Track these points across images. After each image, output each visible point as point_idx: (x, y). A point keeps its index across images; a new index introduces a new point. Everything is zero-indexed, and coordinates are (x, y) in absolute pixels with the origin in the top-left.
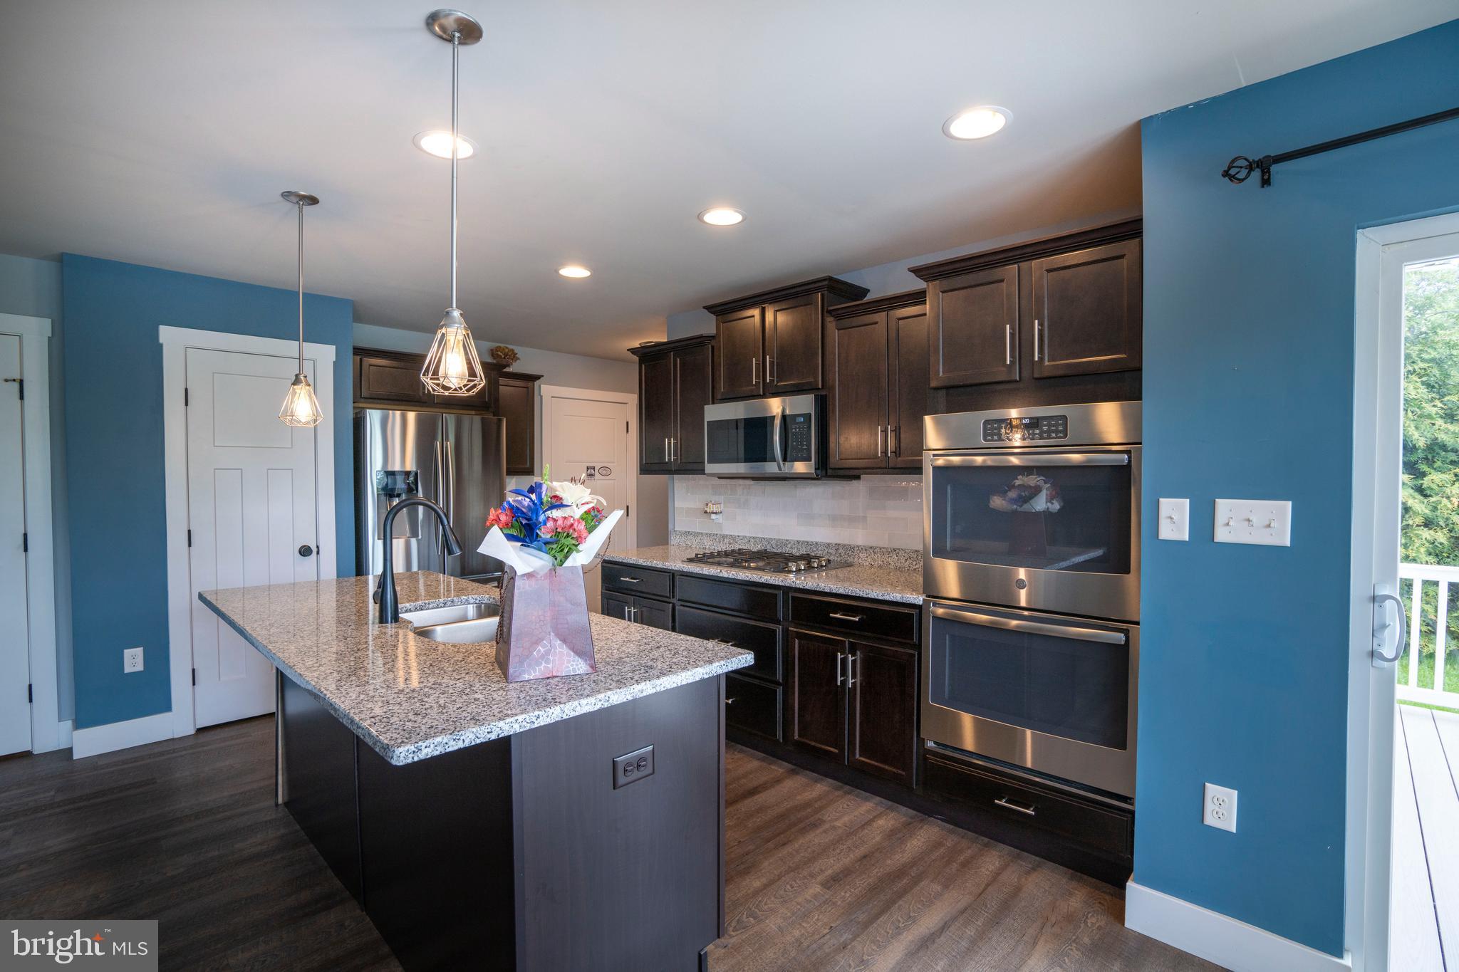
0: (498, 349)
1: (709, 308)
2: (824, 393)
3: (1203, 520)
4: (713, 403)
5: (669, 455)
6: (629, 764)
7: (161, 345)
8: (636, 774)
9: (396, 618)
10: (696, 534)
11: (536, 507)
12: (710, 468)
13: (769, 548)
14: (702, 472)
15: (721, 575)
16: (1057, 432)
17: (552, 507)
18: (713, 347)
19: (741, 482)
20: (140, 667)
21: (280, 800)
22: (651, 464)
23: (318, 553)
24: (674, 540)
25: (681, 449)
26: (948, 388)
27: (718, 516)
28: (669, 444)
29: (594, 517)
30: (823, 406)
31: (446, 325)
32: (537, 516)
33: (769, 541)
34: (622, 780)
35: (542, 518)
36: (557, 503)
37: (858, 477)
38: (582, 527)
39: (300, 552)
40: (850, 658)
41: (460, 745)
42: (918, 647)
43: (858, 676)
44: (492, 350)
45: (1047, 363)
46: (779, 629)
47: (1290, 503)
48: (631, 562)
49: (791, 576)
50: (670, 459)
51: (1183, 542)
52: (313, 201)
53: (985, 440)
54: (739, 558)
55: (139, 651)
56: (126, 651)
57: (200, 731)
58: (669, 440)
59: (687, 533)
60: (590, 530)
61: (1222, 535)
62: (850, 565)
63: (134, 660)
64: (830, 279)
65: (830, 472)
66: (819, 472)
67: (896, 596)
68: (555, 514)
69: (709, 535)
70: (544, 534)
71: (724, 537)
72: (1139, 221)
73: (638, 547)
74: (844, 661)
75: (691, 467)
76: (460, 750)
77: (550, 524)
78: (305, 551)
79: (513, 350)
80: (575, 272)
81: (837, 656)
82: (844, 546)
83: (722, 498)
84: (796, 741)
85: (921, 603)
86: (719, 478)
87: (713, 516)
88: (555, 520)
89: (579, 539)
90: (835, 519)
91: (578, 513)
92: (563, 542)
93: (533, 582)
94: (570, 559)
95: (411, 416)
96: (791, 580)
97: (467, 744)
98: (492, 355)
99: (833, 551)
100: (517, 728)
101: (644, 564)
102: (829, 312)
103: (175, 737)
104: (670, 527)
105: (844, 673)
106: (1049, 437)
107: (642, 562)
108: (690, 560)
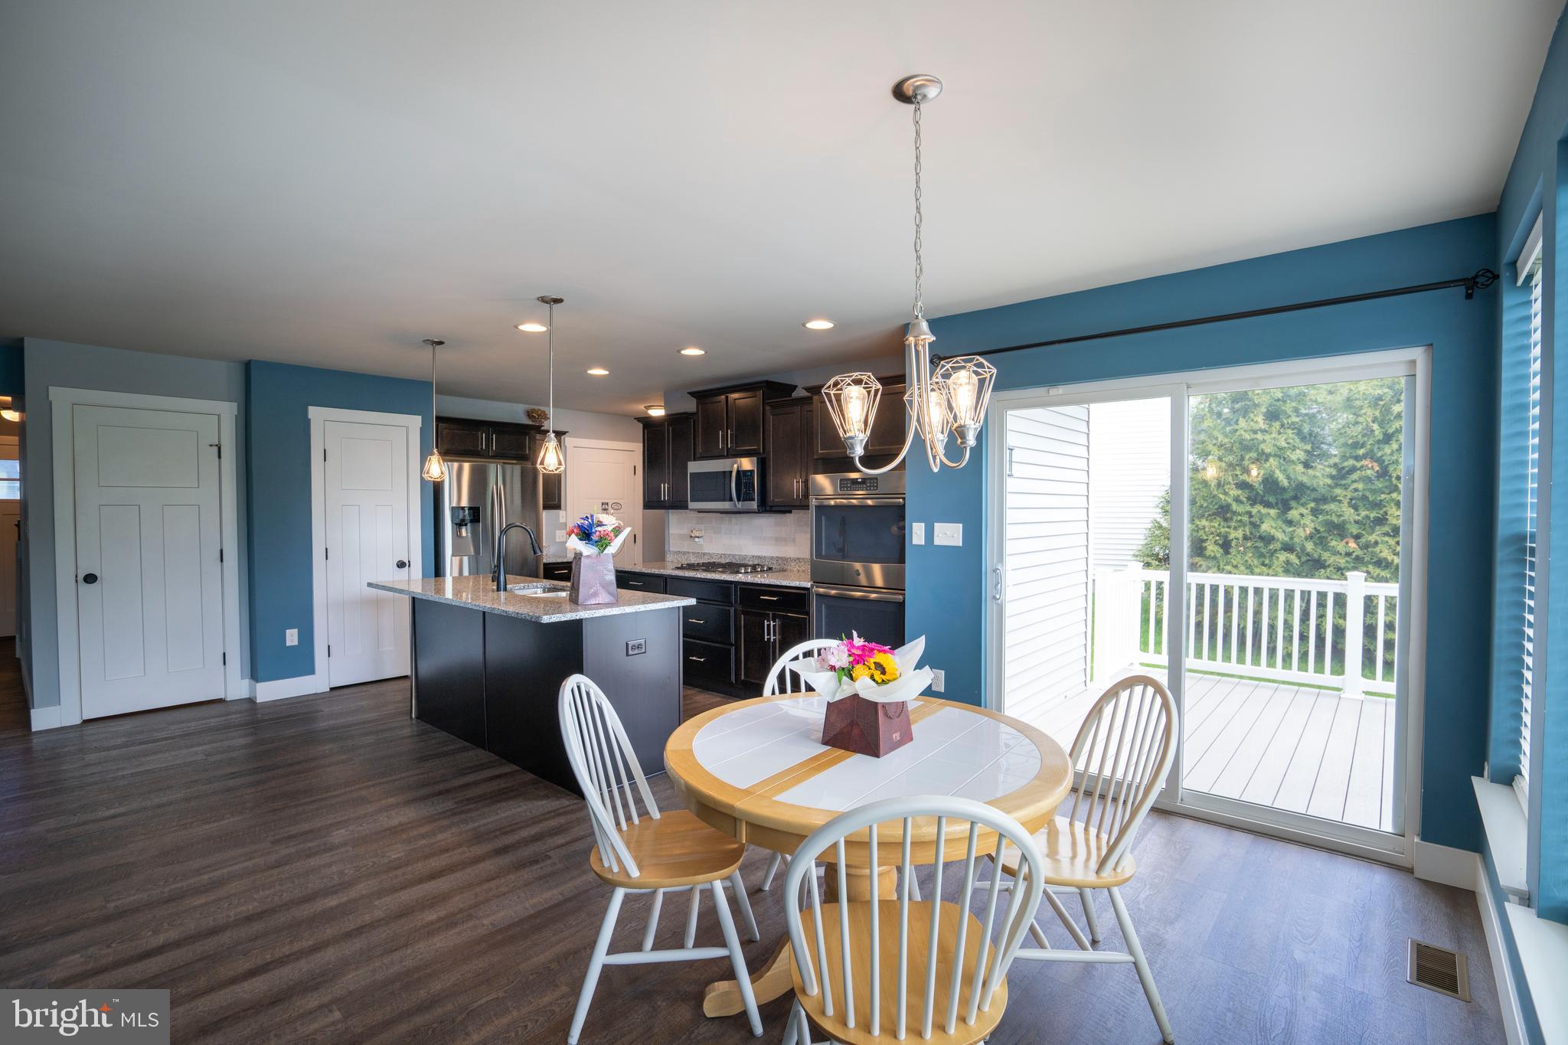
0: (533, 411)
1: (692, 394)
2: (764, 456)
3: (930, 534)
4: (695, 460)
5: (664, 496)
6: (634, 646)
7: (310, 420)
8: (636, 652)
9: (505, 589)
10: (685, 553)
11: (591, 526)
12: (692, 505)
13: (734, 561)
14: (685, 507)
15: (696, 576)
16: (874, 486)
17: (598, 526)
18: (694, 421)
19: (714, 515)
20: (296, 643)
21: (413, 716)
22: (651, 502)
23: (409, 566)
24: (669, 557)
25: (673, 491)
26: (823, 459)
27: (700, 540)
28: (664, 488)
29: (617, 531)
30: (763, 465)
31: (549, 442)
32: (592, 529)
33: (734, 556)
34: (630, 652)
35: (593, 530)
36: (600, 524)
37: (790, 512)
38: (612, 535)
39: (398, 566)
40: (772, 623)
41: (565, 619)
42: (808, 613)
43: (777, 635)
44: (528, 412)
45: (870, 448)
46: (732, 610)
47: (961, 525)
48: (637, 571)
49: (740, 575)
50: (664, 499)
51: (922, 545)
52: (441, 343)
53: (840, 490)
54: (710, 567)
55: (295, 631)
56: (287, 631)
57: (332, 689)
58: (664, 485)
59: (679, 552)
60: (616, 536)
61: (937, 542)
62: (785, 571)
63: (292, 637)
64: (767, 381)
65: (768, 508)
66: (760, 508)
67: (796, 584)
68: (599, 529)
69: (694, 553)
70: (595, 538)
71: (705, 554)
72: (904, 376)
73: (644, 562)
74: (769, 626)
75: (678, 504)
76: (565, 621)
77: (598, 533)
78: (401, 565)
79: (544, 412)
80: (598, 372)
81: (764, 623)
82: (782, 558)
83: (702, 527)
84: (744, 681)
85: (809, 587)
86: (699, 512)
87: (697, 539)
88: (600, 532)
89: (611, 540)
90: (779, 540)
91: (610, 528)
92: (602, 543)
93: (589, 560)
94: (606, 550)
95: (466, 466)
96: (740, 577)
97: (568, 619)
98: (528, 415)
99: (775, 562)
100: (587, 616)
101: (646, 572)
102: (768, 404)
103: (318, 692)
104: (666, 548)
105: (769, 634)
106: (870, 490)
107: (645, 570)
108: (678, 568)
